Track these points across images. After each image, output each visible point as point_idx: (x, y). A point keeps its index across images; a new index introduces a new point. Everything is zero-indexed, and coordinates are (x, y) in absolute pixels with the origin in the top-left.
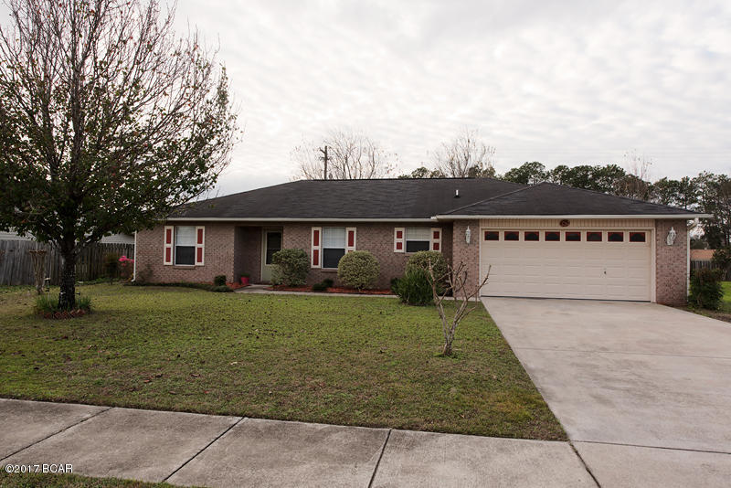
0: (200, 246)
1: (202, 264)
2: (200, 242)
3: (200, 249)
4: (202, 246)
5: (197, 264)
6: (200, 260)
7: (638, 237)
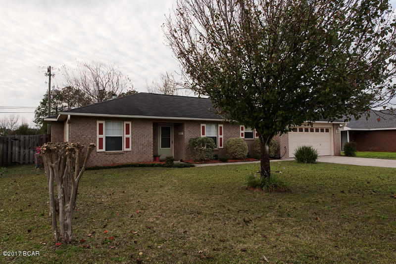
0: (128, 136)
1: (130, 149)
2: (128, 133)
3: (128, 139)
4: (129, 136)
5: (125, 149)
6: (128, 147)
7: (327, 131)
